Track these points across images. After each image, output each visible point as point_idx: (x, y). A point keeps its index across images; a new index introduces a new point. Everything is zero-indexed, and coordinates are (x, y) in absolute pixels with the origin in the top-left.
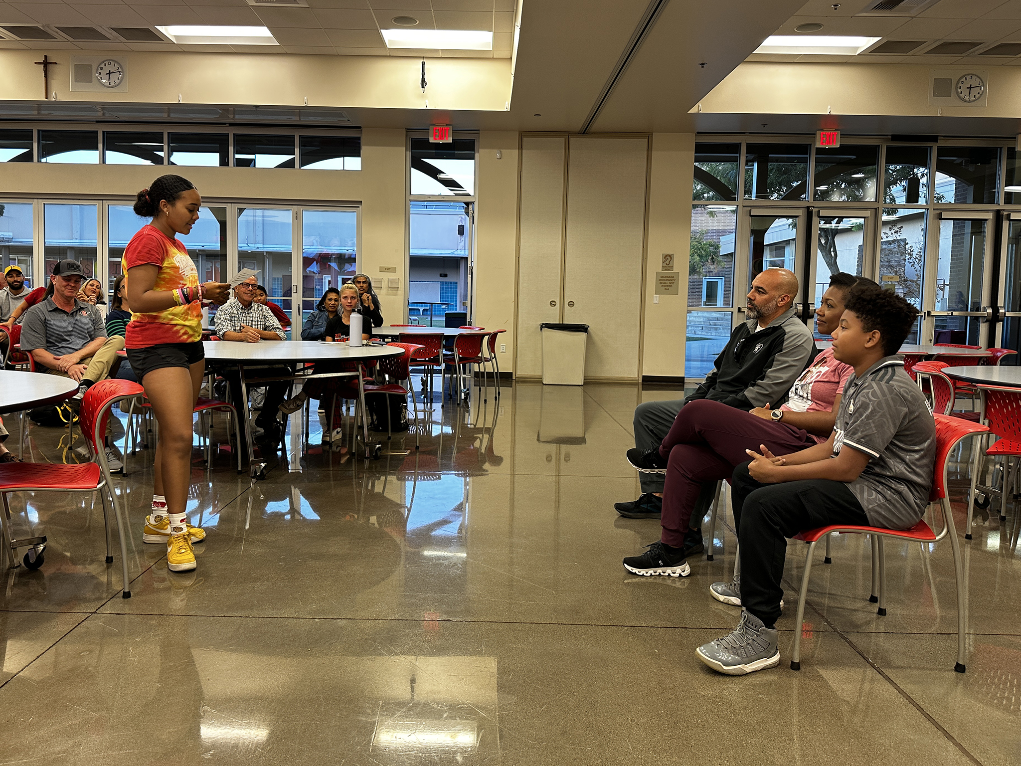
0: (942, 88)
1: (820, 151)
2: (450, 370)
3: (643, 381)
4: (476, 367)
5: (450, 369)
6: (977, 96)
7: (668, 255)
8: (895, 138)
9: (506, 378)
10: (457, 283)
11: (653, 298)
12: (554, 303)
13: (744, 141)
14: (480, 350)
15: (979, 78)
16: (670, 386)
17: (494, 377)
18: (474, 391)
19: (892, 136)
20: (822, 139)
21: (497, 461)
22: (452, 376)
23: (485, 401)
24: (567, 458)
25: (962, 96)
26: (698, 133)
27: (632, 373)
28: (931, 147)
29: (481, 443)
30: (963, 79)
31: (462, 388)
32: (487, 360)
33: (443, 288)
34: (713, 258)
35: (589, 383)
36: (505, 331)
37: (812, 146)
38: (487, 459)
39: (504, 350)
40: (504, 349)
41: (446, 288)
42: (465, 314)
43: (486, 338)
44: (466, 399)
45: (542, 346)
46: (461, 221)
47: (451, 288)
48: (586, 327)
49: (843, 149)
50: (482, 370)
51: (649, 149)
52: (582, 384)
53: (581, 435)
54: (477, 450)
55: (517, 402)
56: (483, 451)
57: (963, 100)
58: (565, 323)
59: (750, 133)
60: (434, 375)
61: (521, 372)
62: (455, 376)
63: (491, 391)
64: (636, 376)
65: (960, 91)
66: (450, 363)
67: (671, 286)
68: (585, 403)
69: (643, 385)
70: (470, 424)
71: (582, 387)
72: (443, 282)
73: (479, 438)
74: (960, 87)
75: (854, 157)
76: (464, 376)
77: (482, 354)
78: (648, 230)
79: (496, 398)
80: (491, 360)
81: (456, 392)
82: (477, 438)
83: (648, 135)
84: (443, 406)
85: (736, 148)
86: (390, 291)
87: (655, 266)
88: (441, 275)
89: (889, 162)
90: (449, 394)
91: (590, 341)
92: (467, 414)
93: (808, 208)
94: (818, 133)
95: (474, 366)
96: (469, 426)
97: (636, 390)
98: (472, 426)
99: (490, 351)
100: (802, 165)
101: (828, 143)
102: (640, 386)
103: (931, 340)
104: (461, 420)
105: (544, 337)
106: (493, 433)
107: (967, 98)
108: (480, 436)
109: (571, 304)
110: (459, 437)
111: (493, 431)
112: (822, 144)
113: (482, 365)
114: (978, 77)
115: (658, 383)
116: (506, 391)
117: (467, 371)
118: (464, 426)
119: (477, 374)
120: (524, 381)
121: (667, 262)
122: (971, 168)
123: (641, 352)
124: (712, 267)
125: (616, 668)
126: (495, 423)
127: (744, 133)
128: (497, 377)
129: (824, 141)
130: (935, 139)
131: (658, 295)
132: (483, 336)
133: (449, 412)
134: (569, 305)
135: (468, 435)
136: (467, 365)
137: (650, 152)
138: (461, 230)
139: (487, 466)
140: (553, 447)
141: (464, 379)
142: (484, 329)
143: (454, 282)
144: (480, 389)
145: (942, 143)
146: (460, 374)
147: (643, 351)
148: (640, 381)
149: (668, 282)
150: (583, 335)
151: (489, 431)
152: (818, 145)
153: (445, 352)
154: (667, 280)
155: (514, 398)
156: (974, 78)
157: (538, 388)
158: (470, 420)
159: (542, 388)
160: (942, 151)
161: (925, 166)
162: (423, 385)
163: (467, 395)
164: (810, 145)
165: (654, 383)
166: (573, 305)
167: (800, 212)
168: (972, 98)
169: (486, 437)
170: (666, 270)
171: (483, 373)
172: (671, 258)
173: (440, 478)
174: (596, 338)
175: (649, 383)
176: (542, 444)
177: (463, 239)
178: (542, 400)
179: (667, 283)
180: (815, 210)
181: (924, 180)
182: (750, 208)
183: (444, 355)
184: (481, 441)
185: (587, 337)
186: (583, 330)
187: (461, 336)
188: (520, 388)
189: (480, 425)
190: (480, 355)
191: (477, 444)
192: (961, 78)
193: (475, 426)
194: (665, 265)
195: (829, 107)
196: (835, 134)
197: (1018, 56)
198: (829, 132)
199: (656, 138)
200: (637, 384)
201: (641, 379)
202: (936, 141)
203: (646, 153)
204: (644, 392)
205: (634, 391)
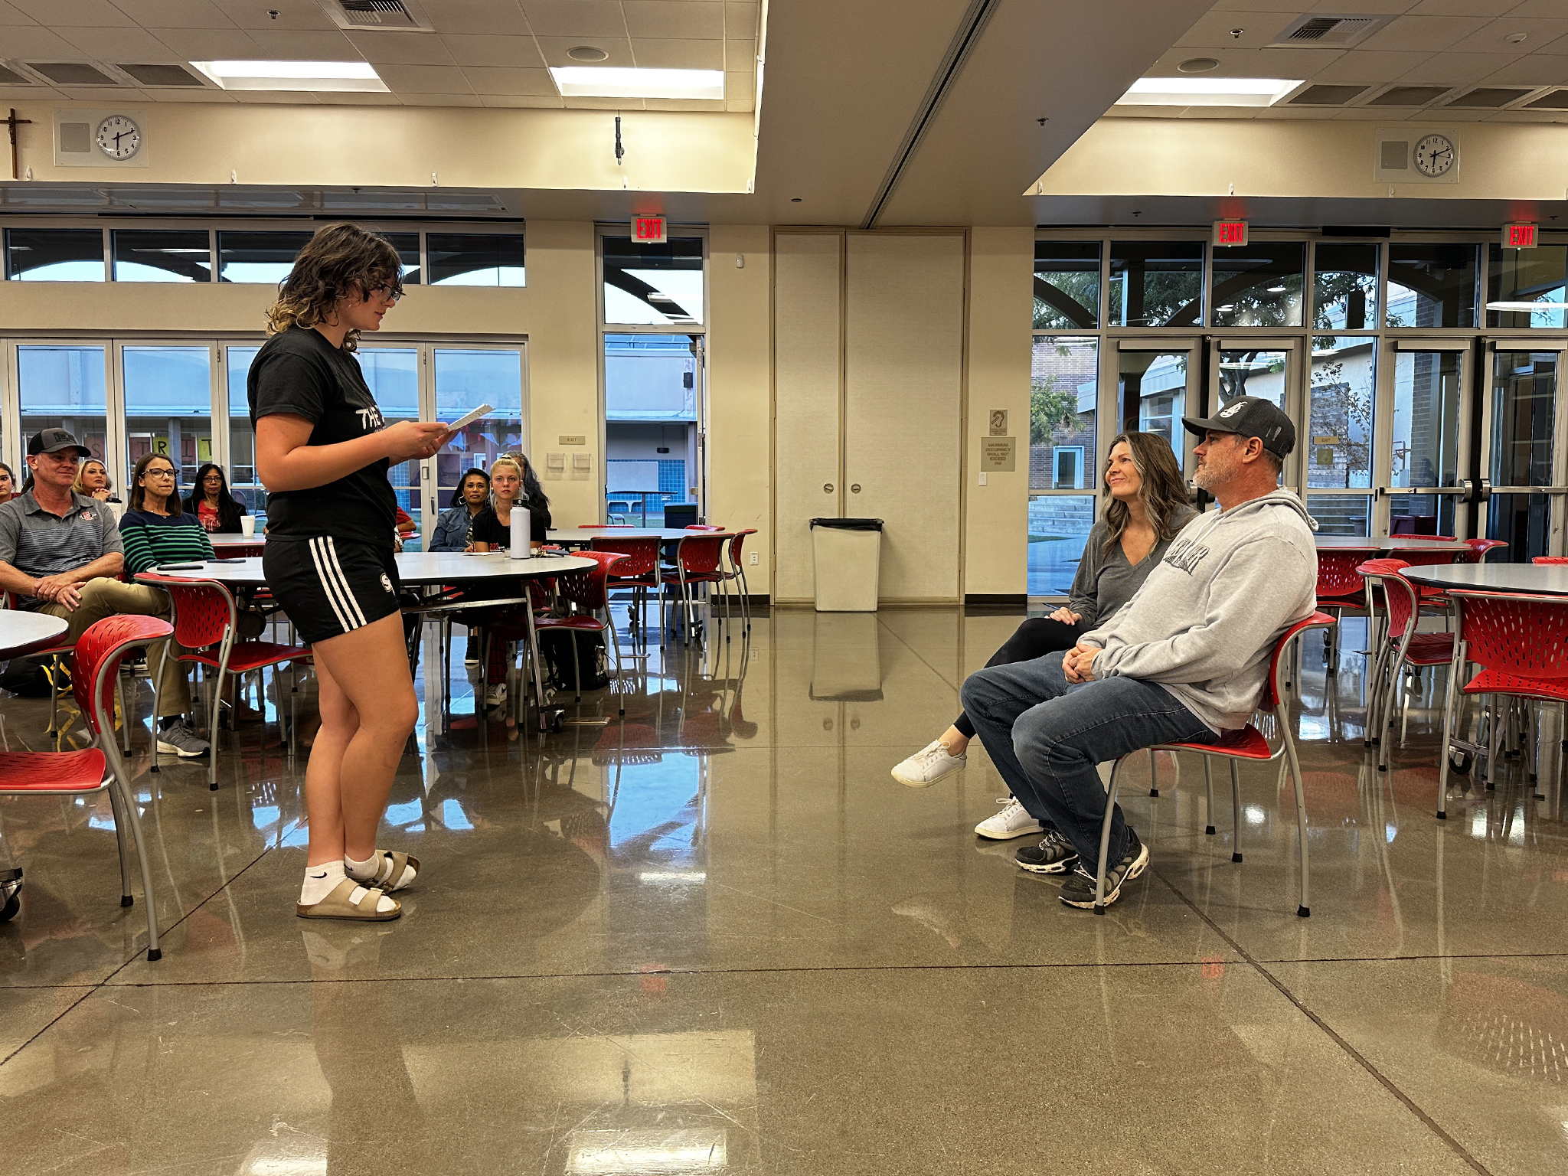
0: (1394, 156)
1: (1219, 252)
2: (673, 594)
3: (966, 602)
4: (713, 588)
5: (673, 592)
6: (1446, 167)
7: (999, 412)
8: (1328, 231)
9: (760, 604)
10: (683, 462)
11: (978, 477)
12: (830, 488)
13: (1107, 238)
14: (717, 560)
16: (1007, 608)
17: (740, 603)
18: (711, 624)
19: (1324, 228)
20: (1222, 232)
21: (748, 730)
22: (676, 603)
23: (728, 638)
24: (856, 724)
25: (1423, 167)
26: (1039, 226)
27: (949, 591)
28: (1380, 244)
29: (723, 704)
30: (1424, 143)
31: (692, 620)
32: (729, 576)
33: (663, 470)
34: (1067, 418)
35: (886, 607)
36: (756, 531)
37: (1208, 244)
38: (733, 728)
39: (756, 561)
40: (756, 558)
41: (667, 470)
42: (695, 508)
43: (726, 543)
44: (698, 636)
45: (814, 552)
46: (688, 366)
47: (675, 470)
48: (879, 522)
49: (1253, 249)
50: (722, 593)
51: (967, 251)
52: (876, 609)
53: (875, 686)
54: (717, 715)
55: (778, 640)
56: (727, 716)
57: (1425, 174)
58: (848, 517)
59: (1115, 226)
60: (648, 602)
61: (781, 595)
62: (680, 602)
63: (737, 624)
64: (956, 595)
65: (1419, 160)
66: (672, 583)
67: (1004, 459)
68: (880, 637)
69: (966, 608)
70: (707, 675)
71: (875, 614)
72: (663, 461)
73: (721, 697)
74: (1420, 155)
75: (1270, 261)
76: (695, 602)
77: (721, 568)
78: (967, 374)
79: (744, 634)
80: (734, 576)
81: (683, 626)
82: (716, 696)
83: (964, 231)
84: (662, 648)
85: (1092, 250)
86: (577, 474)
87: (980, 428)
88: (659, 451)
89: (1321, 267)
90: (672, 631)
91: (885, 545)
92: (701, 660)
93: (1203, 337)
94: (1217, 226)
95: (710, 586)
96: (705, 678)
97: (956, 616)
98: (710, 678)
99: (734, 562)
100: (1194, 274)
101: (1231, 239)
102: (962, 610)
103: (1385, 531)
104: (691, 669)
105: (816, 539)
106: (741, 687)
107: (1430, 171)
108: (721, 692)
109: (856, 489)
110: (688, 696)
111: (742, 682)
112: (1222, 240)
113: (721, 583)
114: (1444, 138)
115: (989, 605)
116: (759, 624)
117: (701, 594)
118: (697, 678)
119: (715, 599)
120: (787, 607)
121: (998, 423)
122: (1439, 277)
123: (962, 559)
124: (1066, 431)
125: (922, 1030)
126: (743, 672)
127: (1107, 226)
128: (745, 603)
129: (1225, 236)
130: (1385, 232)
131: (985, 473)
132: (722, 539)
133: (671, 657)
134: (853, 490)
135: (702, 691)
136: (700, 584)
137: (967, 257)
138: (688, 381)
139: (732, 739)
140: (835, 705)
141: (695, 607)
142: (723, 529)
143: (679, 461)
144: (720, 621)
145: (1396, 238)
146: (687, 599)
147: (965, 557)
148: (962, 603)
149: (1000, 452)
150: (875, 535)
151: (735, 685)
152: (1217, 242)
153: (664, 566)
154: (998, 450)
155: (773, 633)
156: (1440, 140)
157: (809, 617)
158: (706, 669)
159: (815, 618)
160: (1396, 251)
161: (1372, 273)
162: (631, 617)
163: (699, 631)
164: (1205, 242)
165: (983, 605)
166: (859, 490)
167: (1192, 345)
168: (1438, 171)
169: (731, 694)
170: (996, 434)
171: (723, 597)
172: (1003, 416)
173: (659, 759)
174: (894, 539)
175: (975, 605)
176: (815, 701)
177: (691, 394)
178: (815, 635)
179: (998, 455)
180: (1213, 341)
181: (1370, 296)
182: (1117, 340)
183: (663, 570)
184: (723, 700)
185: (881, 538)
186: (874, 527)
187: (688, 539)
188: (781, 618)
189: (720, 676)
190: (718, 569)
191: (717, 705)
192: (1420, 141)
193: (713, 677)
194: (994, 426)
195: (1231, 185)
196: (1241, 226)
197: (1502, 108)
198: (1232, 223)
199: (976, 234)
200: (957, 607)
201: (963, 599)
202: (1388, 236)
203: (962, 257)
204: (968, 619)
205: (953, 618)
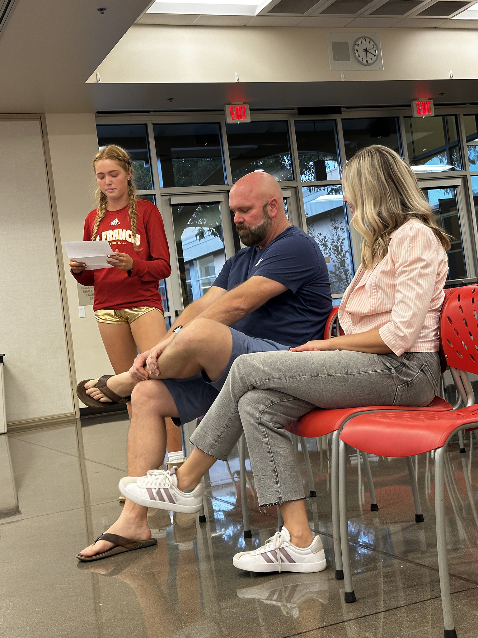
1: (231, 128)
3: (81, 415)
6: (375, 59)
8: (302, 111)
11: (78, 311)
13: (150, 120)
15: (373, 41)
16: (115, 414)
19: (298, 108)
20: (232, 114)
25: (360, 59)
26: (98, 113)
27: (66, 408)
28: (335, 120)
30: (358, 43)
35: (15, 428)
37: (222, 123)
51: (44, 132)
52: (6, 431)
57: (361, 63)
59: (155, 111)
64: (72, 410)
65: (357, 54)
69: (81, 420)
71: (6, 435)
74: (357, 50)
78: (58, 229)
83: (39, 117)
91: (7, 373)
94: (228, 108)
97: (74, 427)
101: (239, 118)
102: (79, 423)
107: (365, 61)
112: (233, 119)
114: (371, 39)
115: (98, 415)
127: (149, 112)
129: (235, 116)
130: (337, 110)
131: (83, 307)
137: (45, 137)
145: (345, 115)
148: (78, 416)
152: (229, 121)
156: (368, 40)
164: (219, 123)
165: (95, 416)
167: (222, 198)
168: (370, 62)
174: (14, 370)
175: (86, 417)
182: (168, 197)
185: (4, 368)
192: (356, 42)
196: (244, 108)
197: (405, 16)
198: (238, 106)
199: (49, 118)
200: (75, 420)
201: (78, 413)
202: (340, 113)
203: (40, 137)
204: (84, 429)
205: (72, 429)
